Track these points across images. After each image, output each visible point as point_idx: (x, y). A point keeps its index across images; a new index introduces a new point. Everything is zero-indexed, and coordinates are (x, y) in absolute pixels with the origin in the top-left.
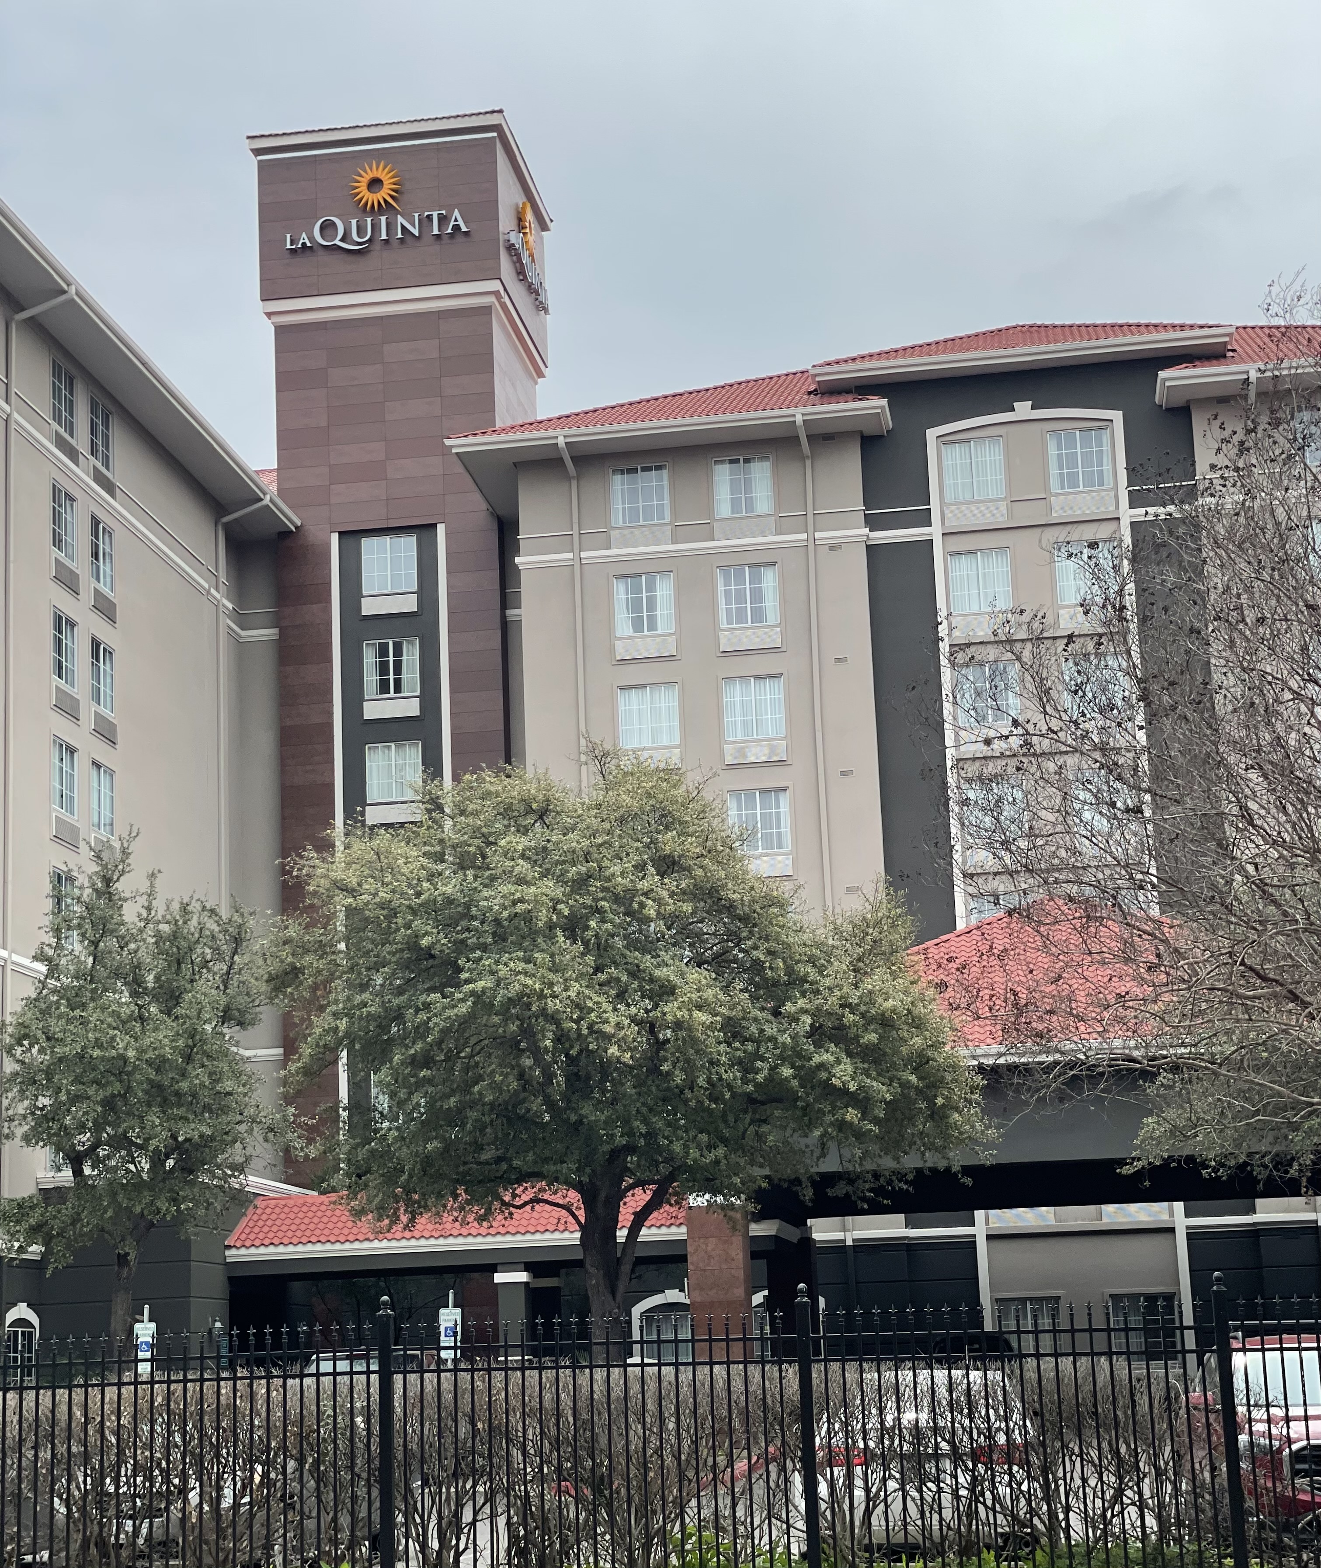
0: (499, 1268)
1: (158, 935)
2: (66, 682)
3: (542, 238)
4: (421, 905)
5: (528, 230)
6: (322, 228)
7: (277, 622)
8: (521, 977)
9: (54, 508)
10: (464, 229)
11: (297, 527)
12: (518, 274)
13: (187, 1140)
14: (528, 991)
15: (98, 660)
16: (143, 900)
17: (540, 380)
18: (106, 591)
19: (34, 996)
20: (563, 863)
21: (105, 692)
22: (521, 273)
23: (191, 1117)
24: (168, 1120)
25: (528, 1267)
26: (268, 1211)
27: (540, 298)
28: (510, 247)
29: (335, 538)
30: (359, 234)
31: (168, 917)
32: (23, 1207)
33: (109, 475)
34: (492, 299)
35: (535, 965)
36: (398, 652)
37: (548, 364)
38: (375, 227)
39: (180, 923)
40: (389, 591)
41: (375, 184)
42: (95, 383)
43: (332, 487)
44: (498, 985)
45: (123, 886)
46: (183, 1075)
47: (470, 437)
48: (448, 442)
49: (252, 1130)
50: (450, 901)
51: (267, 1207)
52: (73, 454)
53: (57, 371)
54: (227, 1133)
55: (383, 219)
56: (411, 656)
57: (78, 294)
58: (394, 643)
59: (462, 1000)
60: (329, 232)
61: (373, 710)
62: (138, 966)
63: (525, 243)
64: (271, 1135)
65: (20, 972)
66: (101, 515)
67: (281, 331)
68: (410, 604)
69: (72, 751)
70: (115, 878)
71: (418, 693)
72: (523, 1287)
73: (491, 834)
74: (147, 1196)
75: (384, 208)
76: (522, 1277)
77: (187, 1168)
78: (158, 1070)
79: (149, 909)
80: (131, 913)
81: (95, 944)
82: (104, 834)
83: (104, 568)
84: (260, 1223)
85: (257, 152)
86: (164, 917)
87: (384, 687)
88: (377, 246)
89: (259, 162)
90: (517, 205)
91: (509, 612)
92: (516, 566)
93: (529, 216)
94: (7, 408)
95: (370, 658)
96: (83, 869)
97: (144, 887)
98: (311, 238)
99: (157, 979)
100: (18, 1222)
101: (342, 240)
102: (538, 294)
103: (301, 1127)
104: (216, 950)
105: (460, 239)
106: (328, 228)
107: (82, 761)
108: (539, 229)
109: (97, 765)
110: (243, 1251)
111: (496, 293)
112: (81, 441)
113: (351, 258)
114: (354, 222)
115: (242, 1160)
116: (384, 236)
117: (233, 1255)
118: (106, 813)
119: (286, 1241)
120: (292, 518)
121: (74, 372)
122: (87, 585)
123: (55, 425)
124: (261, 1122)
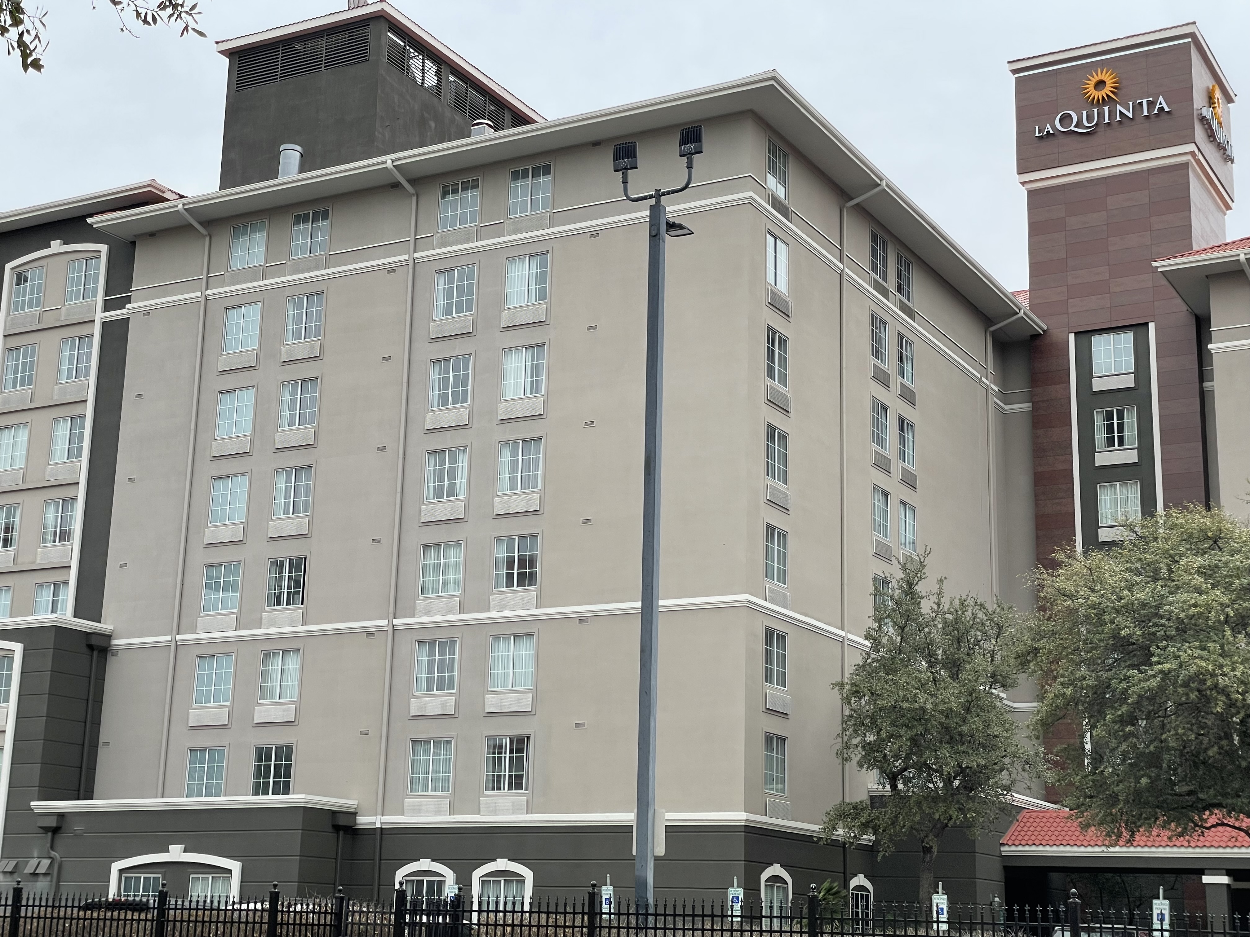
0: (1206, 871)
1: (945, 622)
2: (882, 448)
3: (1228, 109)
4: (1122, 607)
5: (1216, 105)
6: (1061, 120)
7: (1031, 398)
8: (1198, 661)
9: (873, 330)
10: (1167, 109)
11: (1044, 331)
12: (1209, 137)
13: (967, 767)
14: (1203, 671)
15: (903, 431)
16: (934, 598)
17: (1228, 212)
18: (908, 384)
19: (861, 664)
20: (1231, 576)
21: (908, 453)
22: (1211, 135)
23: (971, 752)
24: (955, 753)
25: (1229, 873)
26: (1031, 820)
27: (1227, 153)
28: (1203, 119)
29: (1072, 337)
30: (1088, 122)
31: (952, 610)
32: (857, 808)
33: (910, 304)
34: (1189, 157)
35: (1209, 652)
36: (1121, 416)
37: (1235, 200)
38: (1101, 115)
39: (960, 613)
40: (1113, 373)
41: (1100, 84)
42: (899, 242)
43: (1070, 301)
44: (1181, 667)
45: (921, 588)
46: (964, 721)
47: (1172, 259)
48: (1154, 264)
49: (1013, 762)
50: (1144, 605)
51: (1030, 817)
52: (885, 292)
53: (874, 237)
54: (995, 764)
55: (1106, 108)
56: (1131, 420)
57: (887, 185)
58: (1117, 410)
59: (1154, 676)
60: (1067, 121)
61: (1102, 459)
62: (931, 643)
63: (1214, 114)
64: (1027, 767)
65: (854, 646)
66: (904, 332)
67: (1032, 194)
68: (1129, 382)
69: (886, 494)
70: (915, 582)
71: (1136, 446)
72: (1225, 888)
73: (1176, 554)
74: (942, 807)
75: (1108, 100)
76: (1224, 880)
77: (969, 787)
78: (947, 717)
79: (938, 604)
80: (926, 607)
81: (902, 628)
82: (909, 550)
83: (907, 367)
84: (1026, 829)
85: (1015, 72)
86: (949, 609)
87: (1110, 442)
88: (1101, 129)
89: (1016, 78)
90: (1208, 88)
91: (1205, 384)
92: (1209, 351)
93: (1218, 94)
94: (841, 266)
95: (1099, 422)
96: (894, 575)
97: (935, 588)
98: (1054, 127)
99: (944, 652)
100: (853, 819)
101: (1075, 126)
102: (1225, 149)
103: (1049, 762)
104: (984, 633)
105: (1164, 116)
106: (1066, 119)
107: (893, 501)
108: (1225, 102)
109: (903, 503)
110: (1013, 848)
111: (1192, 153)
112: (891, 284)
113: (1084, 138)
114: (1084, 113)
115: (1009, 783)
116: (1107, 121)
117: (1007, 850)
118: (910, 537)
119: (1044, 842)
120: (1040, 324)
121: (886, 237)
122: (896, 381)
123: (873, 274)
124: (1019, 757)
